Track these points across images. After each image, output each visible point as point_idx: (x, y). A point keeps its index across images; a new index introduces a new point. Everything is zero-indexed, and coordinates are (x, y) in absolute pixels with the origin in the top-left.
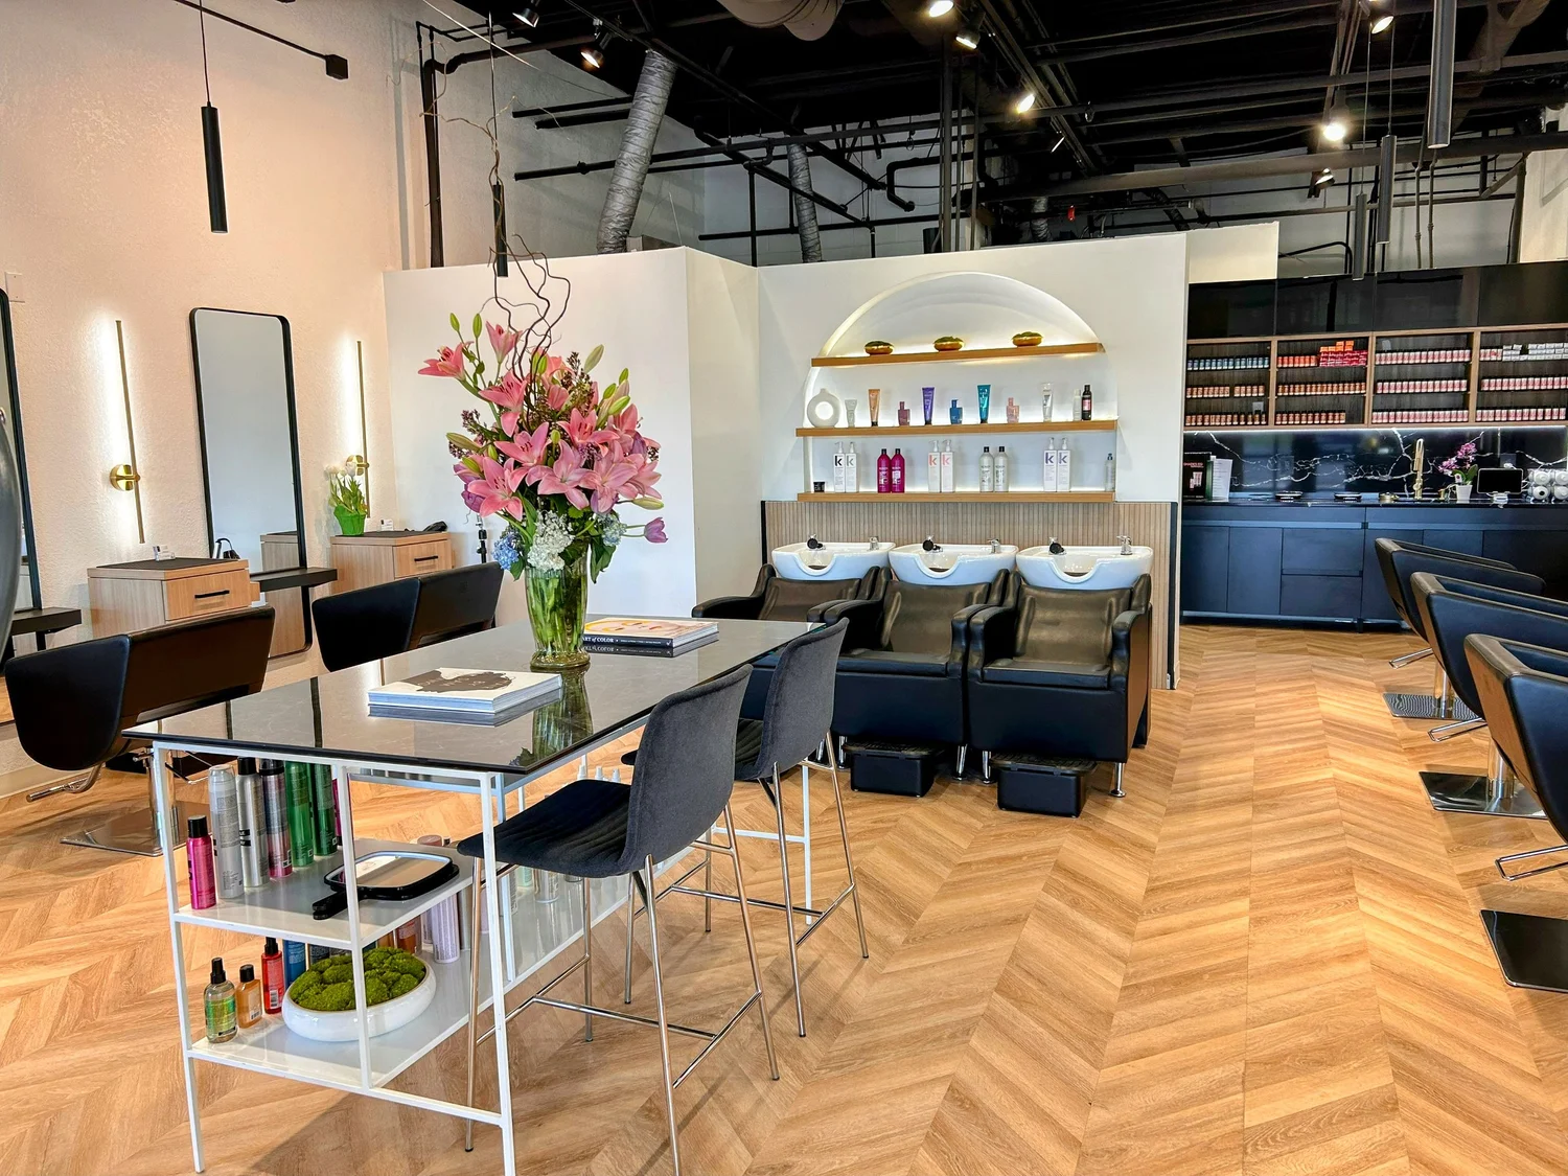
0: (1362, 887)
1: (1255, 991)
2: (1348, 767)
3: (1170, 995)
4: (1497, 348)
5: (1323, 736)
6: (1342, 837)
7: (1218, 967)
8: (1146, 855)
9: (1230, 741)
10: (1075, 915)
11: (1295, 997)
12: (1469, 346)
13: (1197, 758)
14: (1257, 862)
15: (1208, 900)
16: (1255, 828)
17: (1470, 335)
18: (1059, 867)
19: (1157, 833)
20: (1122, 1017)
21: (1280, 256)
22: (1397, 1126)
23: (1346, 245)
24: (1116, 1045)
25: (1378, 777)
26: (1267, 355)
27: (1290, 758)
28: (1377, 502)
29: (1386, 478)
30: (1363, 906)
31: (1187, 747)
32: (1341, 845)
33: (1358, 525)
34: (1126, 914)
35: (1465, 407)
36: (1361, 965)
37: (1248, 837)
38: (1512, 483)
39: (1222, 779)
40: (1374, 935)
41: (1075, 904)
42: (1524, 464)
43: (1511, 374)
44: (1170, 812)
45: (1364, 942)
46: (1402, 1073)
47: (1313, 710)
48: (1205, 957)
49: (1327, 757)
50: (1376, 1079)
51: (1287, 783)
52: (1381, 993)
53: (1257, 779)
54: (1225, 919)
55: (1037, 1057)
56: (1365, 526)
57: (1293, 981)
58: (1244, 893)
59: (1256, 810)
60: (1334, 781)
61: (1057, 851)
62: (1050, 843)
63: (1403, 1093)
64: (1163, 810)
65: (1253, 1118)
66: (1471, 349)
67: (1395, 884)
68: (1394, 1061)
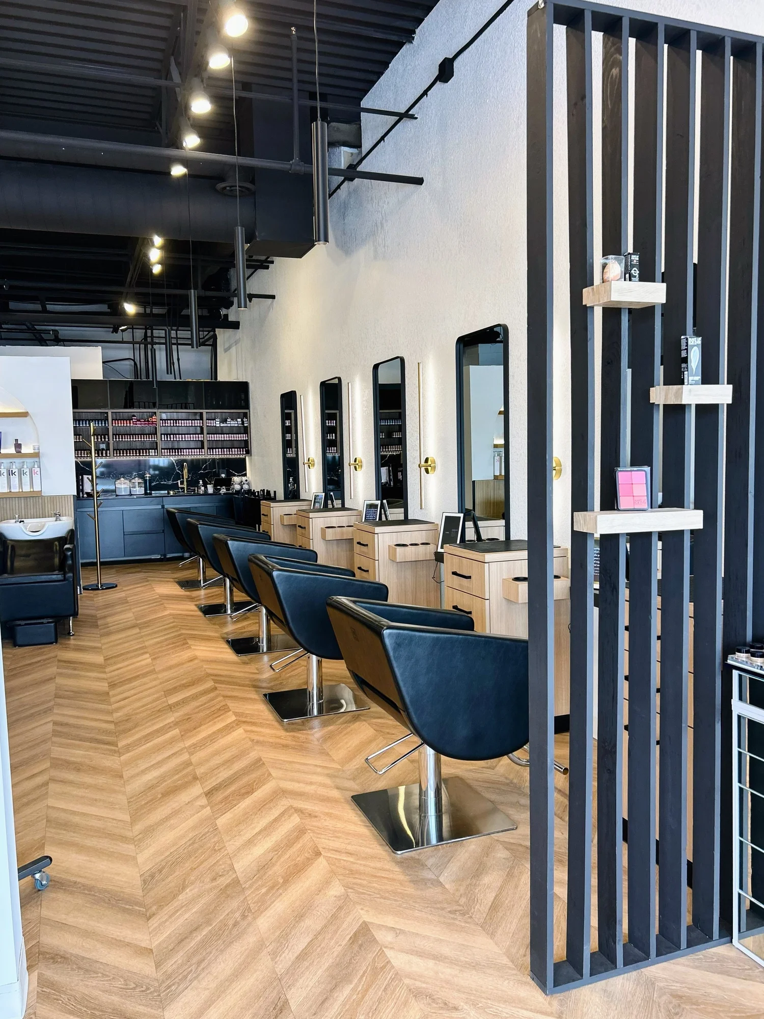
0: (190, 642)
1: (160, 676)
2: (174, 609)
3: (128, 684)
4: (213, 420)
5: (160, 601)
6: (180, 630)
7: (144, 673)
8: (99, 650)
9: (118, 608)
10: (76, 672)
11: (175, 674)
12: (201, 419)
13: (105, 617)
14: (147, 644)
15: (131, 658)
16: (142, 634)
17: (201, 414)
18: (59, 661)
19: (101, 643)
20: (111, 693)
21: (103, 362)
22: (217, 692)
23: (134, 360)
24: (113, 700)
25: (187, 610)
26: (106, 419)
27: (149, 610)
28: (167, 495)
29: (170, 482)
30: (193, 647)
31: (99, 614)
32: (179, 633)
33: (160, 507)
34: (100, 668)
35: (203, 447)
36: (196, 661)
37: (142, 637)
38: (228, 483)
39: (121, 621)
40: (198, 653)
41: (75, 669)
42: (230, 475)
43: (220, 432)
44: (102, 636)
45: (196, 656)
46: (216, 681)
47: (153, 593)
48: (138, 672)
49: (165, 607)
50: (209, 684)
51: (150, 618)
52: (205, 666)
53: (136, 619)
54: (141, 661)
55: (83, 708)
56: (163, 507)
57: (172, 671)
58: (146, 653)
59: (140, 629)
60: (170, 615)
61: (56, 656)
62: (52, 655)
63: (217, 685)
64: (99, 636)
65: (170, 702)
66: (202, 420)
67: (203, 639)
68: (213, 680)
